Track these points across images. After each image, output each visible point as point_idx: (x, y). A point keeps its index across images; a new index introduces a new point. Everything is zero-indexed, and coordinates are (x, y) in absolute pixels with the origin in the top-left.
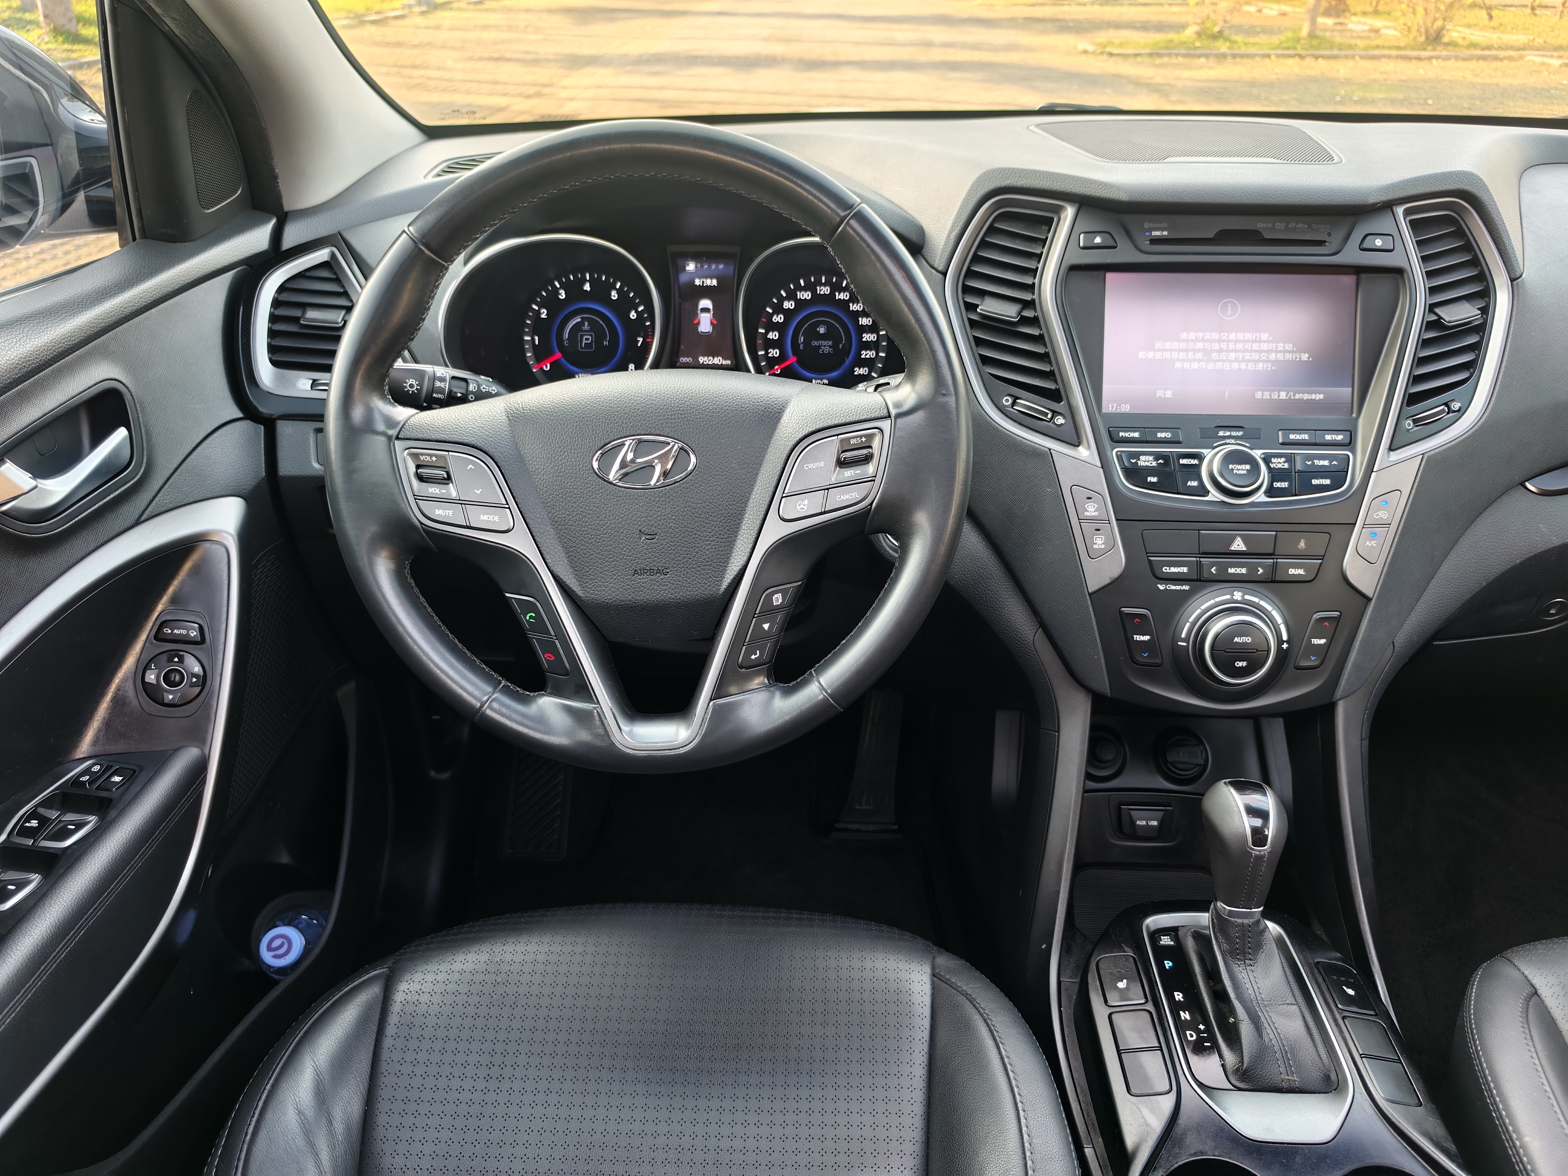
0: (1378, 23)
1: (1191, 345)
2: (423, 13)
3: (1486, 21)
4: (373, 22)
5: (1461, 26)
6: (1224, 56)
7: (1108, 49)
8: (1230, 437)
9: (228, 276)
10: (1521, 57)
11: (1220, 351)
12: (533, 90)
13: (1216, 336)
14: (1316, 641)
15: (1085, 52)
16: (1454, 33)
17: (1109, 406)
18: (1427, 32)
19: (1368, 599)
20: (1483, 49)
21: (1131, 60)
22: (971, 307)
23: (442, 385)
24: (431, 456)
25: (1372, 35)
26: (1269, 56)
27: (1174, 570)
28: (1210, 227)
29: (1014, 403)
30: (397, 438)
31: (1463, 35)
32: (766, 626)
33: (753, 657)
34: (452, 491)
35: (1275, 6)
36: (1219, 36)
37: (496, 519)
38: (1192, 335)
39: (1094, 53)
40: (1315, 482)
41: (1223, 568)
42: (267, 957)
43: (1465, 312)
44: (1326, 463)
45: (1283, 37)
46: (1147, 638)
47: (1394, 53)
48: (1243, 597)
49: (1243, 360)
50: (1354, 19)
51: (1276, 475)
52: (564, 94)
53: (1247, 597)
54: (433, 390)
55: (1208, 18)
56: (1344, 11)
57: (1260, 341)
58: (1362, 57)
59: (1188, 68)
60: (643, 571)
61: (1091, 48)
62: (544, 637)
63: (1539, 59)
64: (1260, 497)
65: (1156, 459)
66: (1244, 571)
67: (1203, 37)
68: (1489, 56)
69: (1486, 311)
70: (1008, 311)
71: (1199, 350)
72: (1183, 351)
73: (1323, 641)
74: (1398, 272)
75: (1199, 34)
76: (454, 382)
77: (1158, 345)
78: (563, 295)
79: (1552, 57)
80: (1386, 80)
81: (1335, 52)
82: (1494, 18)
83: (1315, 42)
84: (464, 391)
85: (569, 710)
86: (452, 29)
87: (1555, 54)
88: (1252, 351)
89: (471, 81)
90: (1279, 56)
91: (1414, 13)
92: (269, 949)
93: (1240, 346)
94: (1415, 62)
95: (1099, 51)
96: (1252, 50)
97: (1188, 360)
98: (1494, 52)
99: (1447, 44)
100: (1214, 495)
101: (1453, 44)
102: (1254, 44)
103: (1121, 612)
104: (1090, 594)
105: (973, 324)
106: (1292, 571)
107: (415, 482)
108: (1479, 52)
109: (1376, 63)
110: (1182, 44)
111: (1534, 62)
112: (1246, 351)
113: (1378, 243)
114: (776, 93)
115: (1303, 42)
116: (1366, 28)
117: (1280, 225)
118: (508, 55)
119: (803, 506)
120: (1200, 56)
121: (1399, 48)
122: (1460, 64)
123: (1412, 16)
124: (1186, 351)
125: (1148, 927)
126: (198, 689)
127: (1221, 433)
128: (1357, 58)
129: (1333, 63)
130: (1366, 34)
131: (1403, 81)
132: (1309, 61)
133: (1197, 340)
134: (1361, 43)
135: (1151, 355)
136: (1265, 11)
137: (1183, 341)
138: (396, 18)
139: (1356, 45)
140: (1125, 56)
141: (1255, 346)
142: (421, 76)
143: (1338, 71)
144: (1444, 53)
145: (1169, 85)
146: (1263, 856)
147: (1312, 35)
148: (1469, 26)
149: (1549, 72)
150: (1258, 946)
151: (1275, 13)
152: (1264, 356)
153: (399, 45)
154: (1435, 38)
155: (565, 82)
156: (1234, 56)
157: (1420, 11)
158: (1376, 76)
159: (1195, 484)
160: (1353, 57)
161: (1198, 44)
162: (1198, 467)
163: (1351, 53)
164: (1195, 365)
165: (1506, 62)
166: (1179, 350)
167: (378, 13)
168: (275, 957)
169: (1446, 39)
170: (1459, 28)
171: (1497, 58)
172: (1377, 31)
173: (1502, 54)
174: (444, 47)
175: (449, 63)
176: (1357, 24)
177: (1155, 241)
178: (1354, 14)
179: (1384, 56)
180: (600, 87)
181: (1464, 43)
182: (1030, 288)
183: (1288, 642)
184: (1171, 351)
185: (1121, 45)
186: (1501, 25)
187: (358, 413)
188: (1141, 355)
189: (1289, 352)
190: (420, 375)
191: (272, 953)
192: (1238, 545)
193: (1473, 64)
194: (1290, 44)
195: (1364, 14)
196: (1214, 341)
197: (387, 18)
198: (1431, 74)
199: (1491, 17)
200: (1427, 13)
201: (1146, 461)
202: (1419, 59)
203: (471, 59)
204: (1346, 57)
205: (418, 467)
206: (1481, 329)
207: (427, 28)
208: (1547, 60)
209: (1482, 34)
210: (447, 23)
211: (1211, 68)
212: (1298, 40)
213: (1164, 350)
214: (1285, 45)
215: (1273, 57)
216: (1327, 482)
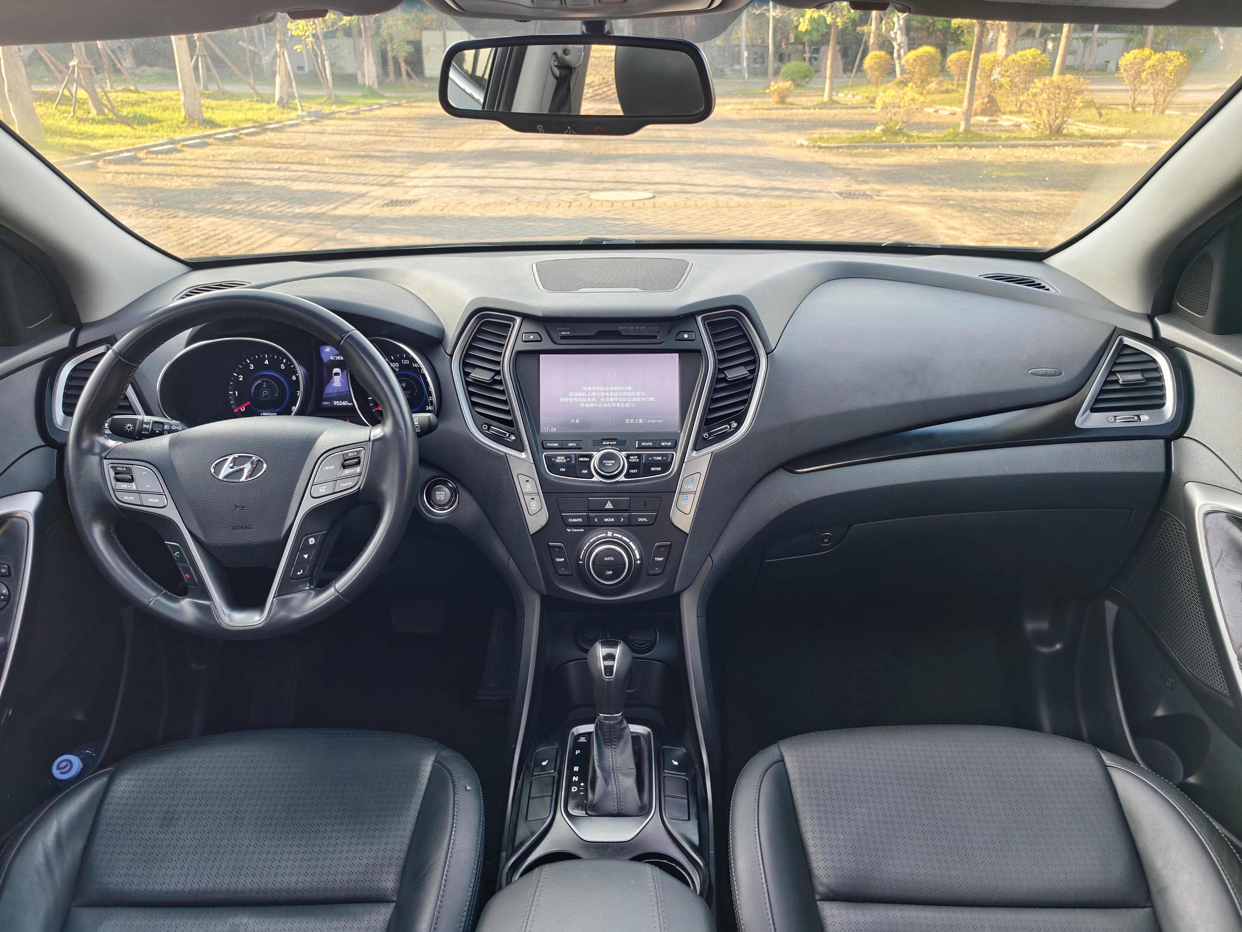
0: (1020, 120)
1: (589, 394)
2: (312, 122)
3: (1097, 118)
4: (273, 130)
5: (1079, 121)
6: (903, 147)
7: (819, 143)
8: (609, 445)
9: (41, 364)
10: (1120, 144)
11: (606, 396)
12: (388, 180)
13: (602, 389)
14: (657, 559)
15: (802, 146)
16: (1073, 127)
17: (544, 429)
18: (1050, 126)
19: (688, 535)
20: (1092, 138)
21: (835, 151)
22: (467, 374)
23: (147, 426)
24: (123, 467)
25: (1016, 129)
26: (936, 146)
27: (574, 520)
28: (593, 330)
29: (488, 429)
30: (105, 458)
31: (1080, 128)
32: (306, 556)
33: (299, 573)
34: (133, 486)
35: (949, 108)
36: (900, 132)
37: (157, 501)
38: (590, 388)
39: (808, 147)
40: (653, 469)
41: (601, 518)
42: (56, 773)
43: (742, 372)
44: (660, 458)
45: (946, 132)
46: (562, 560)
47: (1027, 142)
48: (612, 534)
49: (618, 402)
50: (1004, 117)
51: (631, 466)
52: (410, 183)
53: (615, 535)
54: (142, 429)
55: (891, 120)
56: (997, 112)
57: (627, 391)
58: (1004, 146)
59: (875, 156)
60: (237, 528)
61: (806, 143)
62: (184, 565)
63: (1132, 145)
64: (622, 478)
65: (566, 458)
66: (613, 520)
67: (888, 133)
68: (1098, 143)
69: (754, 372)
70: (486, 376)
71: (593, 397)
72: (585, 397)
73: (661, 559)
74: (698, 351)
75: (884, 131)
76: (155, 425)
77: (571, 394)
78: (252, 367)
79: (1142, 143)
80: (1019, 162)
81: (984, 143)
82: (1104, 116)
83: (970, 136)
84: (161, 430)
85: (197, 606)
86: (332, 134)
87: (1145, 141)
88: (623, 397)
89: (341, 173)
90: (943, 146)
91: (1040, 113)
92: (58, 768)
93: (616, 394)
94: (1042, 148)
95: (812, 145)
96: (923, 142)
97: (587, 402)
98: (1100, 141)
99: (1065, 136)
100: (596, 478)
101: (1071, 135)
102: (925, 138)
103: (548, 545)
104: (532, 536)
105: (468, 384)
106: (640, 520)
107: (114, 482)
108: (1089, 141)
109: (1014, 150)
110: (872, 138)
111: (1129, 147)
112: (619, 396)
113: (686, 336)
114: (568, 180)
115: (960, 136)
116: (1011, 123)
117: (631, 328)
118: (373, 153)
119: (322, 490)
120: (885, 147)
121: (1030, 139)
122: (1076, 149)
123: (1039, 115)
124: (587, 397)
125: (573, 733)
126: (5, 603)
127: (604, 443)
128: (1000, 147)
129: (982, 151)
130: (1011, 128)
131: (1031, 163)
132: (965, 150)
133: (592, 391)
134: (1004, 135)
135: (567, 400)
136: (940, 112)
137: (585, 391)
138: (291, 126)
139: (1000, 137)
140: (830, 148)
141: (624, 394)
142: (304, 171)
143: (985, 157)
144: (1064, 142)
145: (859, 169)
146: (611, 682)
147: (967, 130)
148: (1085, 121)
149: (1138, 154)
150: (620, 737)
151: (947, 113)
152: (629, 399)
153: (291, 146)
154: (1057, 132)
155: (412, 174)
156: (911, 147)
157: (1045, 112)
158: (1012, 160)
159: (586, 472)
160: (998, 146)
161: (884, 139)
162: (589, 462)
163: (996, 143)
164: (592, 405)
165: (1109, 147)
166: (582, 397)
167: (277, 123)
168: (62, 773)
169: (1065, 131)
170: (1077, 123)
171: (1101, 145)
172: (1019, 126)
173: (1106, 142)
174: (324, 148)
175: (327, 160)
176: (1005, 121)
177: (563, 337)
178: (1004, 114)
179: (1020, 145)
180: (438, 177)
181: (1079, 135)
182: (498, 363)
183: (640, 560)
184: (578, 397)
185: (827, 140)
186: (1108, 120)
187: (85, 444)
188: (562, 399)
189: (642, 396)
190: (134, 421)
191: (60, 771)
192: (609, 506)
193: (1084, 150)
194: (951, 138)
195: (1011, 113)
196: (602, 391)
197: (285, 125)
198: (1052, 157)
199: (1101, 115)
200: (1049, 114)
201: (559, 460)
202: (1046, 146)
203: (344, 157)
204: (993, 146)
205: (116, 474)
206: (751, 381)
207: (313, 133)
208: (1138, 145)
209: (1094, 127)
210: (329, 129)
211: (893, 156)
212: (957, 134)
213: (574, 397)
214: (947, 138)
215: (939, 148)
216: (660, 469)
